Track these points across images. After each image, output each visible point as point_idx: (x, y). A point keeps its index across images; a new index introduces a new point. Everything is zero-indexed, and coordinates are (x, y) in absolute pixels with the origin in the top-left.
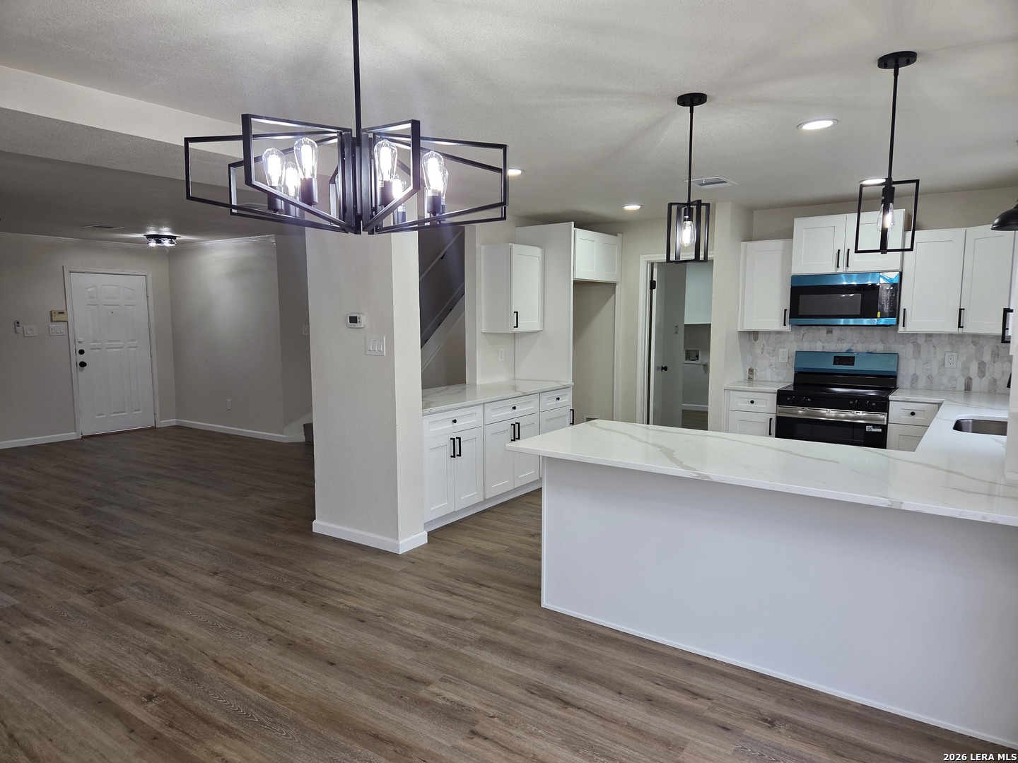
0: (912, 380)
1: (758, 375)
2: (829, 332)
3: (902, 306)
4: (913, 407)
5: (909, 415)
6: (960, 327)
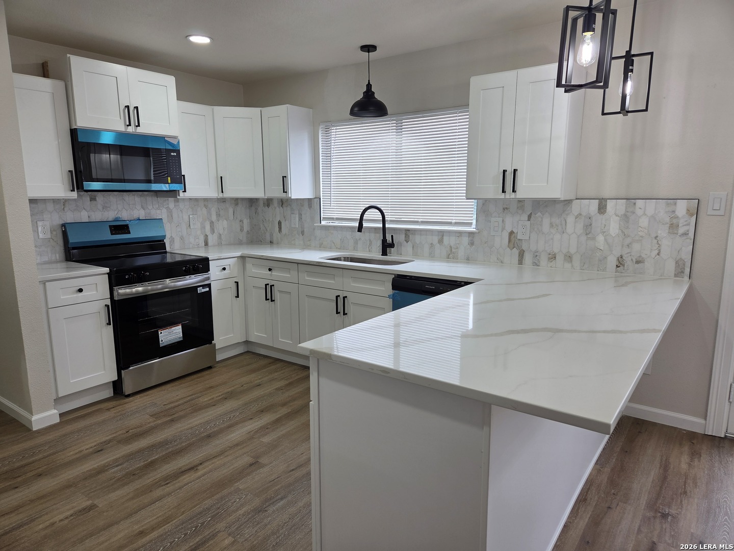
0: (170, 242)
2: (93, 199)
4: (224, 263)
5: (221, 271)
6: (222, 192)
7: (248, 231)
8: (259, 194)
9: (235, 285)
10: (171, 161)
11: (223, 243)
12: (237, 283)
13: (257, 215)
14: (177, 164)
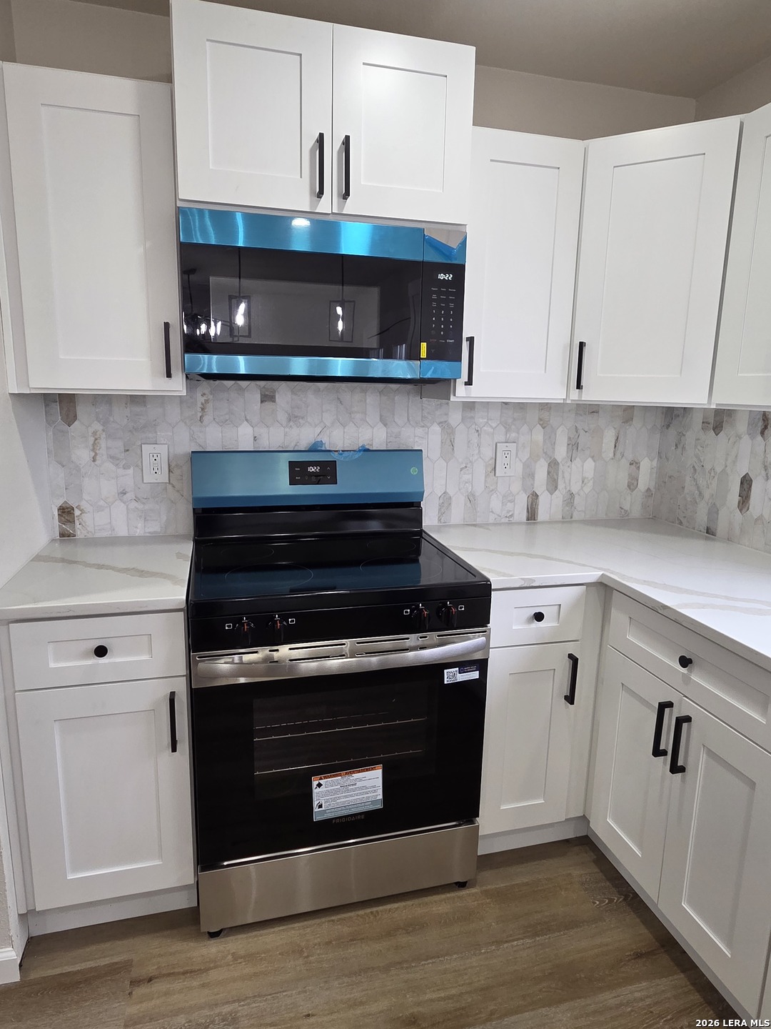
0: (441, 506)
1: (90, 523)
2: (267, 398)
3: (466, 333)
4: (540, 600)
5: (529, 621)
6: (579, 386)
7: (649, 490)
8: (693, 394)
9: (568, 664)
10: (434, 297)
11: (576, 517)
12: (574, 660)
13: (680, 449)
14: (452, 305)
